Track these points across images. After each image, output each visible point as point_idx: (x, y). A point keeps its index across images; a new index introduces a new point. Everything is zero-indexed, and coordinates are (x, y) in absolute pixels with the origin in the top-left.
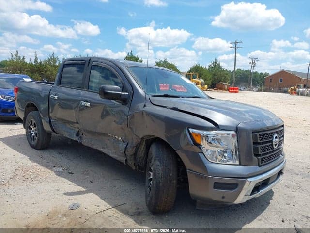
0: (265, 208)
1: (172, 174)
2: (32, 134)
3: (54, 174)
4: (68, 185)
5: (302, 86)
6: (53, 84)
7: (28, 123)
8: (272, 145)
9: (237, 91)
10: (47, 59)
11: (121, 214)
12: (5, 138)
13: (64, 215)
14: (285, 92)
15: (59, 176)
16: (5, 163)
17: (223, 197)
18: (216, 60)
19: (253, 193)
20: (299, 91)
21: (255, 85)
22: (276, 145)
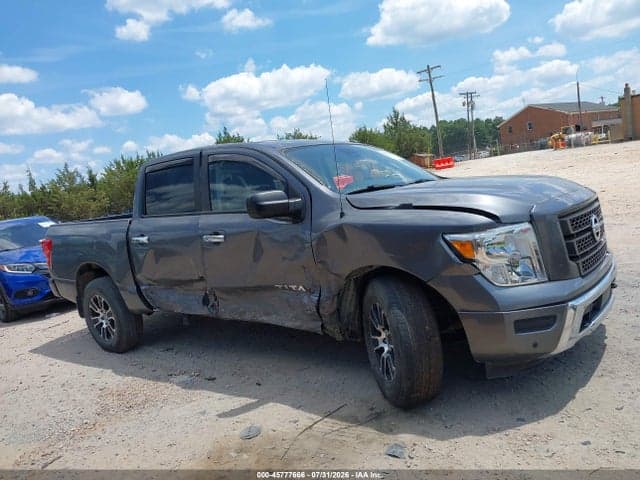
0: (602, 355)
1: (429, 325)
2: (102, 324)
3: (179, 388)
4: (215, 401)
5: (572, 127)
6: (130, 216)
7: (89, 305)
8: (592, 235)
9: (451, 163)
10: (55, 178)
11: (344, 424)
12: (44, 346)
13: (240, 451)
14: (543, 147)
15: (190, 388)
16: (71, 391)
17: (535, 345)
18: (395, 112)
19: (583, 327)
20: (570, 140)
21: (482, 146)
22: (598, 234)
